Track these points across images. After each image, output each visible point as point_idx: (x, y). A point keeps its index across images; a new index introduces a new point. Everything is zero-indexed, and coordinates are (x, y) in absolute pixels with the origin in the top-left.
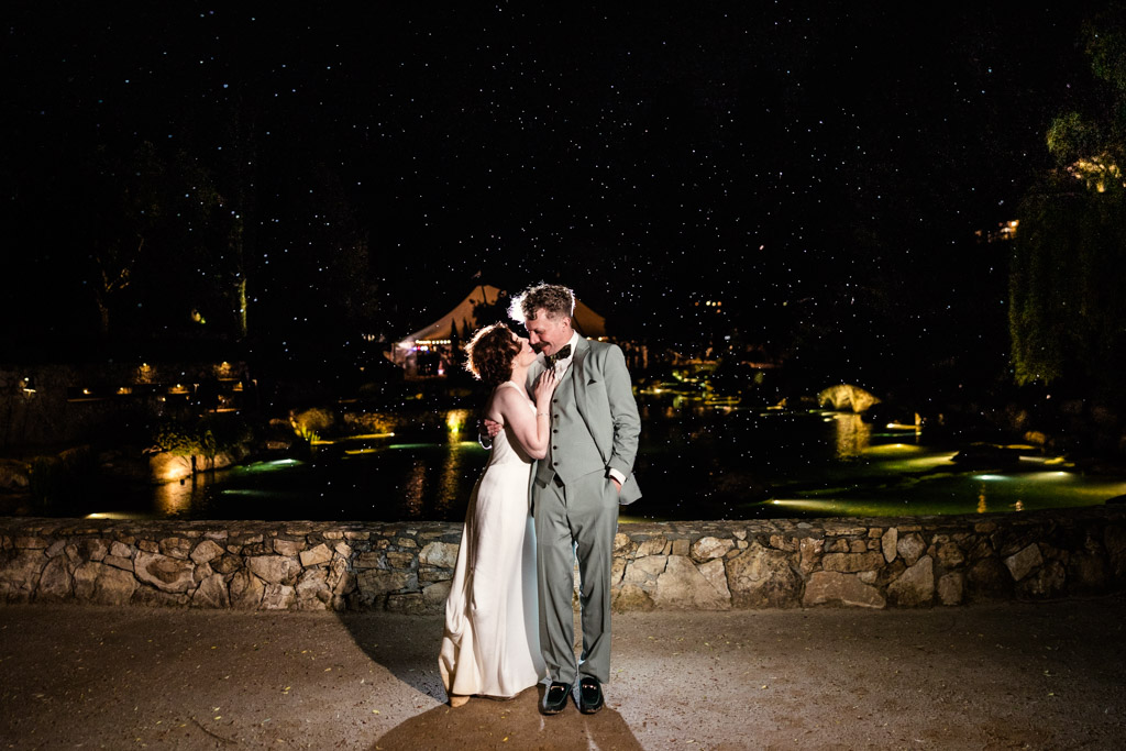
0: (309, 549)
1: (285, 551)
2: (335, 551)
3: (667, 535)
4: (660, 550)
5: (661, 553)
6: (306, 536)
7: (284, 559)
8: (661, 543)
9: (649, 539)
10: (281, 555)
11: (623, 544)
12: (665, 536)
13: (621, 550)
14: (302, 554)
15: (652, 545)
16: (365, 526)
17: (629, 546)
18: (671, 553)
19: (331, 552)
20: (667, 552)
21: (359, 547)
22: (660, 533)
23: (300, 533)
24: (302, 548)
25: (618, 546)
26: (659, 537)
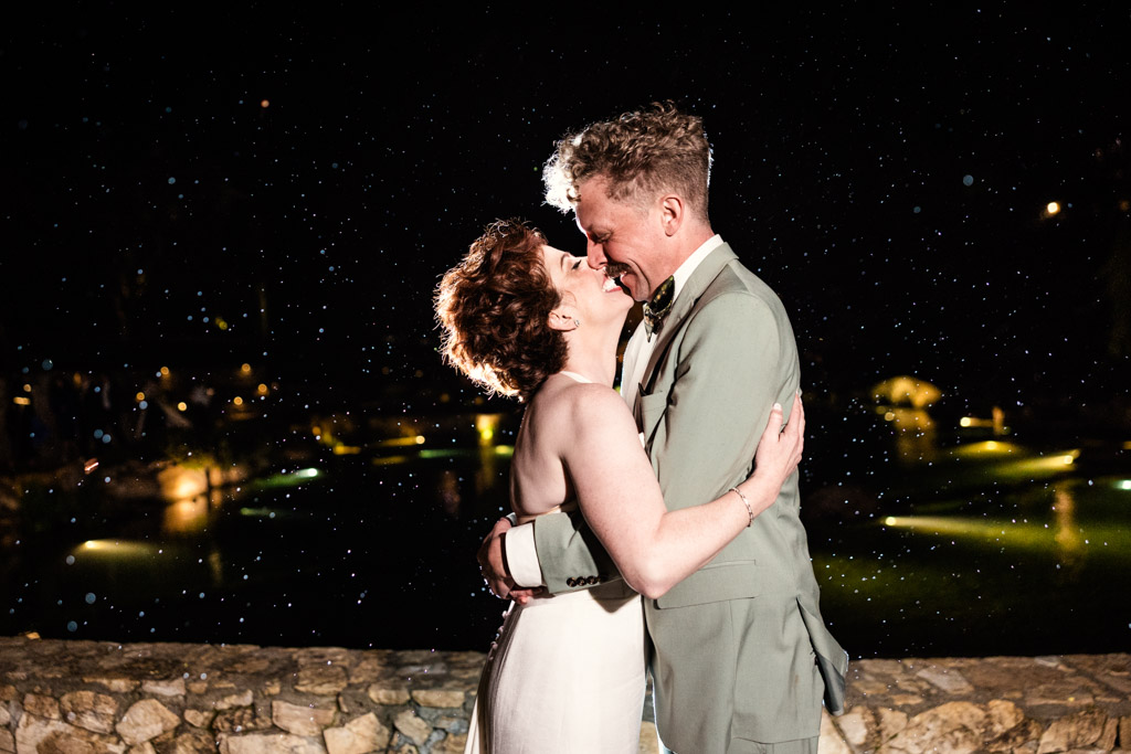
0: (342, 724)
1: (295, 726)
2: (394, 730)
3: (1107, 705)
4: (1094, 737)
5: (1093, 746)
6: (338, 695)
7: (294, 741)
8: (1093, 722)
9: (1068, 714)
10: (287, 732)
11: (1010, 723)
12: (1102, 708)
13: (1005, 737)
14: (329, 734)
15: (1073, 729)
16: (450, 665)
17: (1022, 730)
18: (1117, 744)
19: (386, 731)
20: (1108, 744)
21: (444, 724)
22: (1087, 700)
23: (326, 688)
24: (328, 721)
25: (998, 729)
26: (1089, 709)
